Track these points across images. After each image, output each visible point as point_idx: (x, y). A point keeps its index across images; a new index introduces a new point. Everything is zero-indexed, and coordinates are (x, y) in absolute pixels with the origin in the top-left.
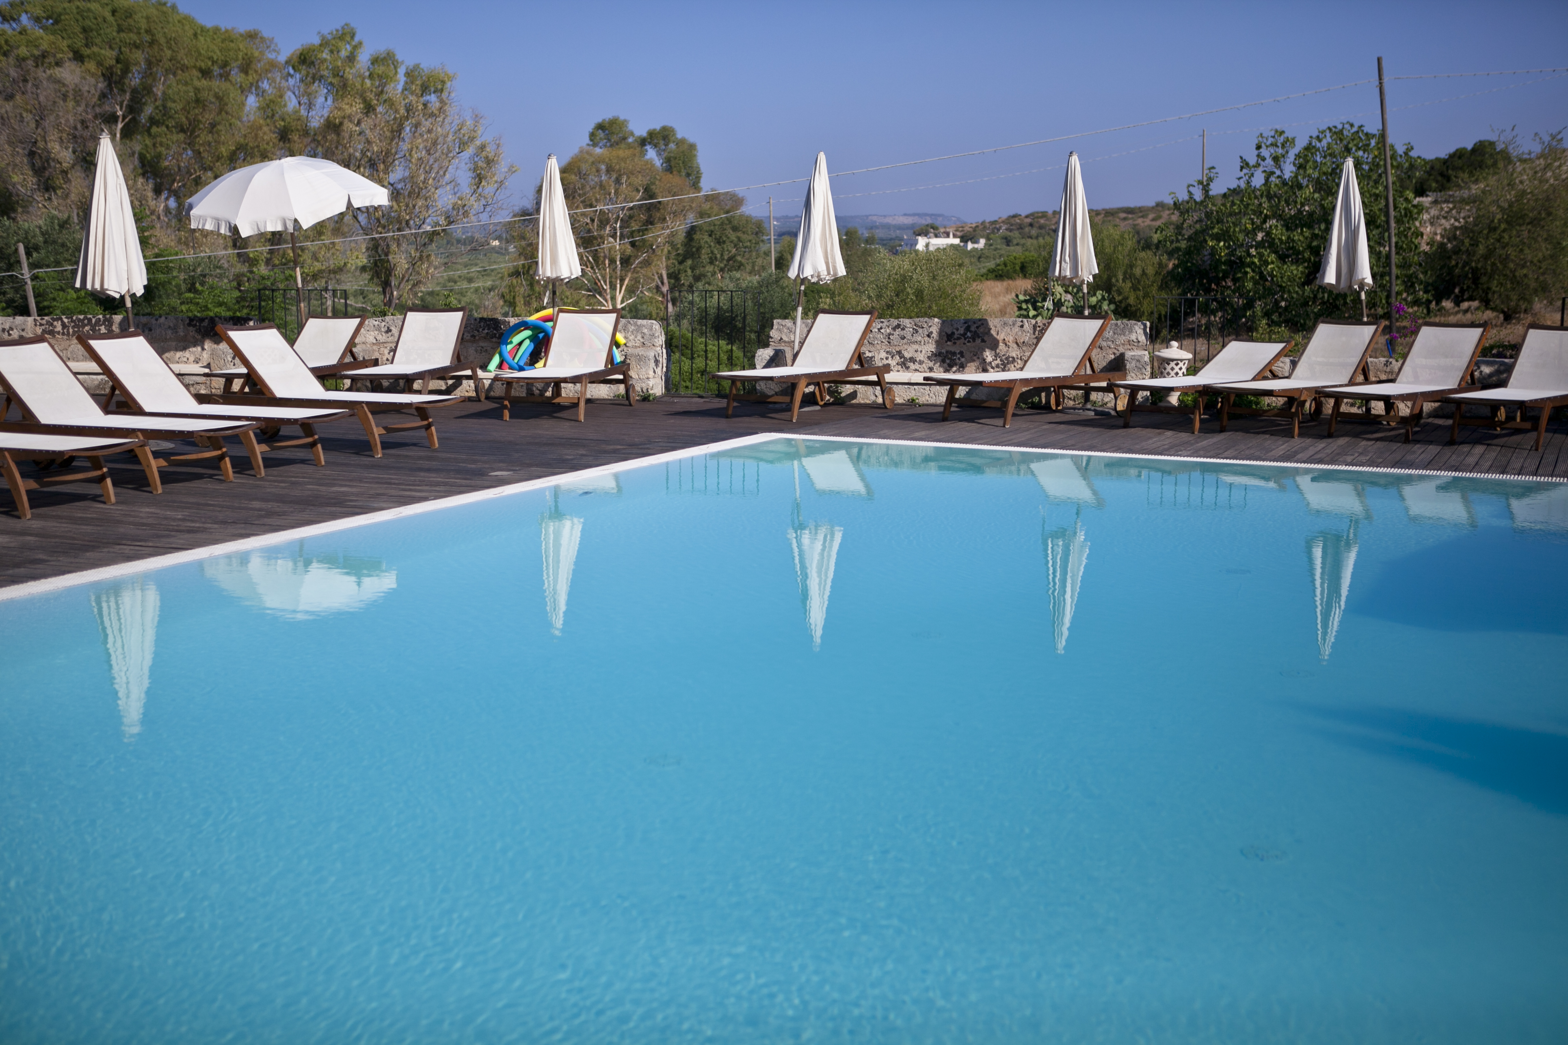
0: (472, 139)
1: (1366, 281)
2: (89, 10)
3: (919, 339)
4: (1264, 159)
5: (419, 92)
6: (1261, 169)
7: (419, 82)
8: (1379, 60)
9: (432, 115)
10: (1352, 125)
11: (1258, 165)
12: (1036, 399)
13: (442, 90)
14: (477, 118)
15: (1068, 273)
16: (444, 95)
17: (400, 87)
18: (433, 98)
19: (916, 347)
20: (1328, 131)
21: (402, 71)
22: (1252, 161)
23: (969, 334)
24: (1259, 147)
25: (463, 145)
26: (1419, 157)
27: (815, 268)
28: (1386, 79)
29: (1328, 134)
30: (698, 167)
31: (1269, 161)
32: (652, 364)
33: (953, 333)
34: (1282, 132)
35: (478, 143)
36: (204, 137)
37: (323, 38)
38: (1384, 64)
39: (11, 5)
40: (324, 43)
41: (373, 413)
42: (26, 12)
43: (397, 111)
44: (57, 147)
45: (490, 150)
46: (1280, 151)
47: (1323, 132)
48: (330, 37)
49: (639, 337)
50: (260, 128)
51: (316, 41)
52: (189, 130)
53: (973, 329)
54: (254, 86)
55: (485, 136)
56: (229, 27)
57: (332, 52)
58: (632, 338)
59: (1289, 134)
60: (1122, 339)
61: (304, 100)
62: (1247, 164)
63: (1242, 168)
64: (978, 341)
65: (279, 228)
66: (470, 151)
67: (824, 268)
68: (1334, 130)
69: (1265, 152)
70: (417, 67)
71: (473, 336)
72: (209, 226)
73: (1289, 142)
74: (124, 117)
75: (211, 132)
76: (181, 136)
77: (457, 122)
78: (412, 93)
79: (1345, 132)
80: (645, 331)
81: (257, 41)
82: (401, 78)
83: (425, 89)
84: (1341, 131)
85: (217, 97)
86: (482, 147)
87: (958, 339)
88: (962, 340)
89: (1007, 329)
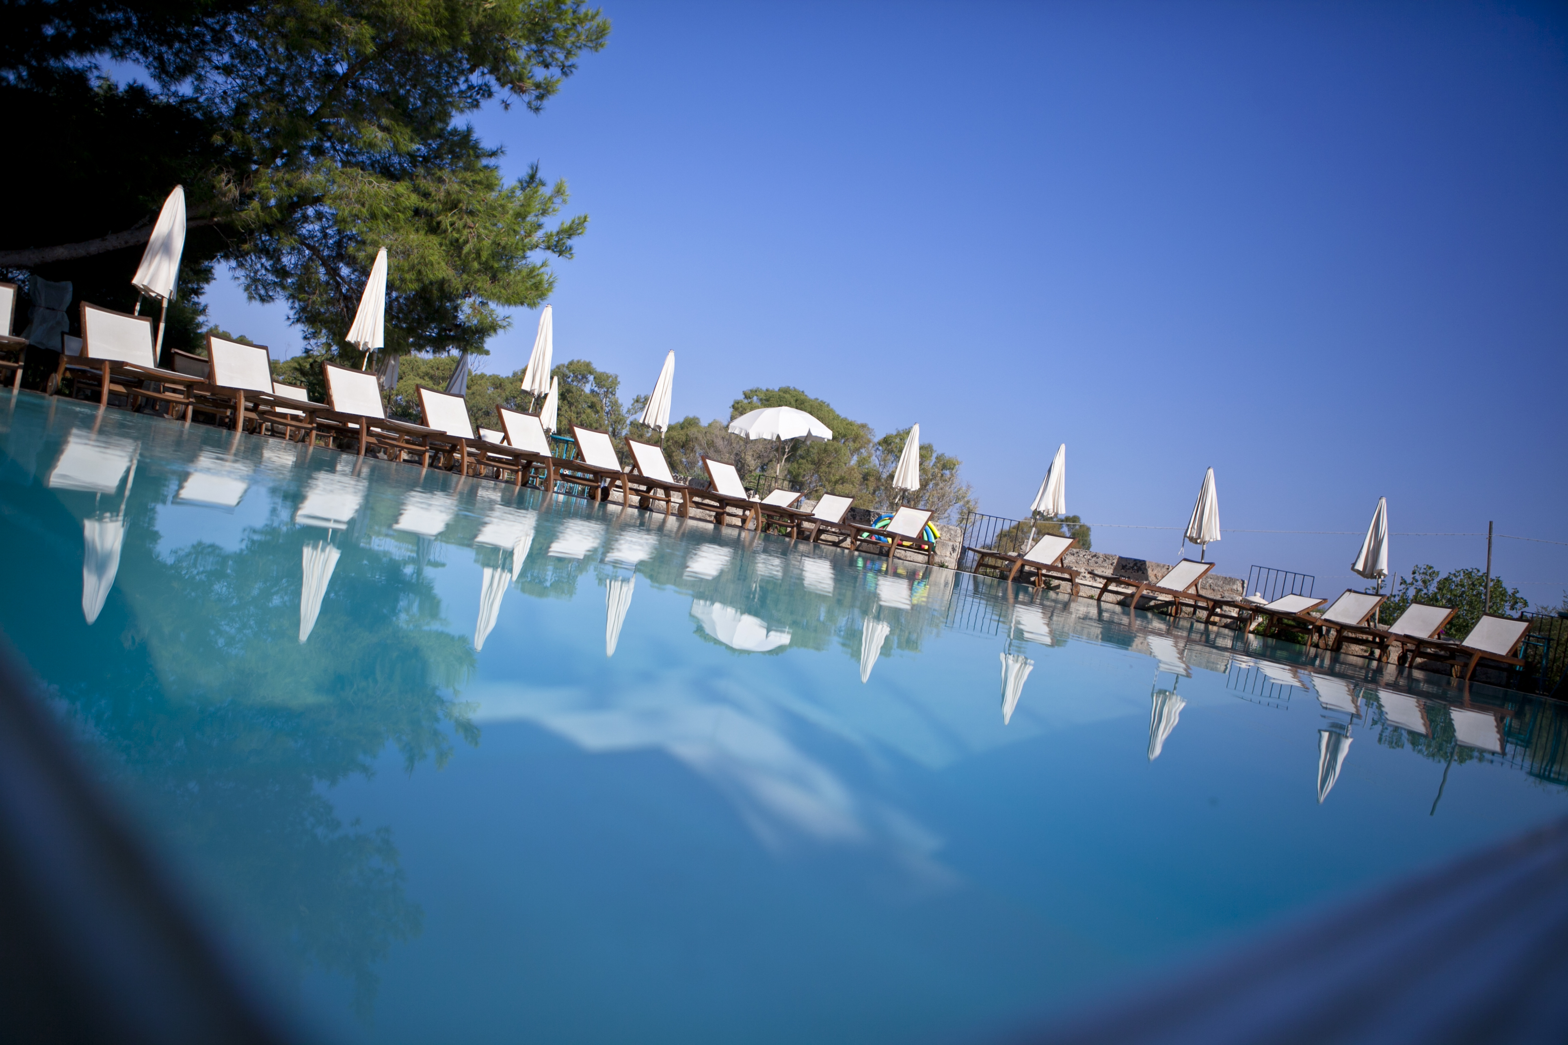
0: (964, 497)
1: (1384, 572)
2: (784, 397)
3: (1106, 565)
4: (1417, 581)
5: (941, 468)
6: (1414, 586)
7: (942, 463)
8: (1491, 523)
9: (945, 481)
10: (1478, 571)
11: (1412, 584)
12: (1165, 609)
13: (953, 469)
14: (969, 487)
15: (1194, 535)
16: (954, 471)
17: (932, 464)
18: (947, 472)
19: (1103, 569)
20: (1462, 572)
21: (934, 455)
22: (1409, 580)
23: (1135, 568)
24: (1414, 573)
25: (958, 499)
26: (1522, 598)
27: (1046, 506)
28: (1493, 535)
29: (1462, 574)
30: (1090, 541)
31: (1420, 583)
32: (950, 549)
33: (1126, 565)
34: (1431, 568)
35: (966, 499)
36: (824, 468)
37: (898, 432)
38: (1493, 526)
39: (751, 391)
40: (898, 435)
41: (761, 509)
42: (757, 396)
43: (927, 475)
44: (750, 458)
45: (971, 504)
46: (1428, 577)
47: (1459, 572)
48: (902, 432)
49: (948, 535)
50: (854, 469)
51: (894, 433)
52: (818, 464)
53: (1138, 565)
54: (857, 450)
55: (970, 496)
56: (853, 420)
57: (901, 439)
58: (944, 535)
59: (1436, 569)
60: (1227, 587)
61: (882, 463)
62: (1405, 582)
63: (1401, 584)
64: (1140, 573)
65: (769, 438)
66: (961, 503)
67: (1052, 507)
68: (1466, 572)
69: (1418, 577)
70: (943, 454)
71: (861, 519)
72: (736, 432)
73: (1434, 574)
74: (789, 452)
75: (828, 467)
76: (813, 467)
77: (958, 487)
78: (937, 468)
79: (1473, 574)
80: (952, 532)
81: (865, 429)
82: (933, 459)
83: (944, 467)
84: (1471, 573)
85: (835, 450)
86: (968, 502)
87: (1129, 569)
88: (1131, 570)
89: (1159, 569)
